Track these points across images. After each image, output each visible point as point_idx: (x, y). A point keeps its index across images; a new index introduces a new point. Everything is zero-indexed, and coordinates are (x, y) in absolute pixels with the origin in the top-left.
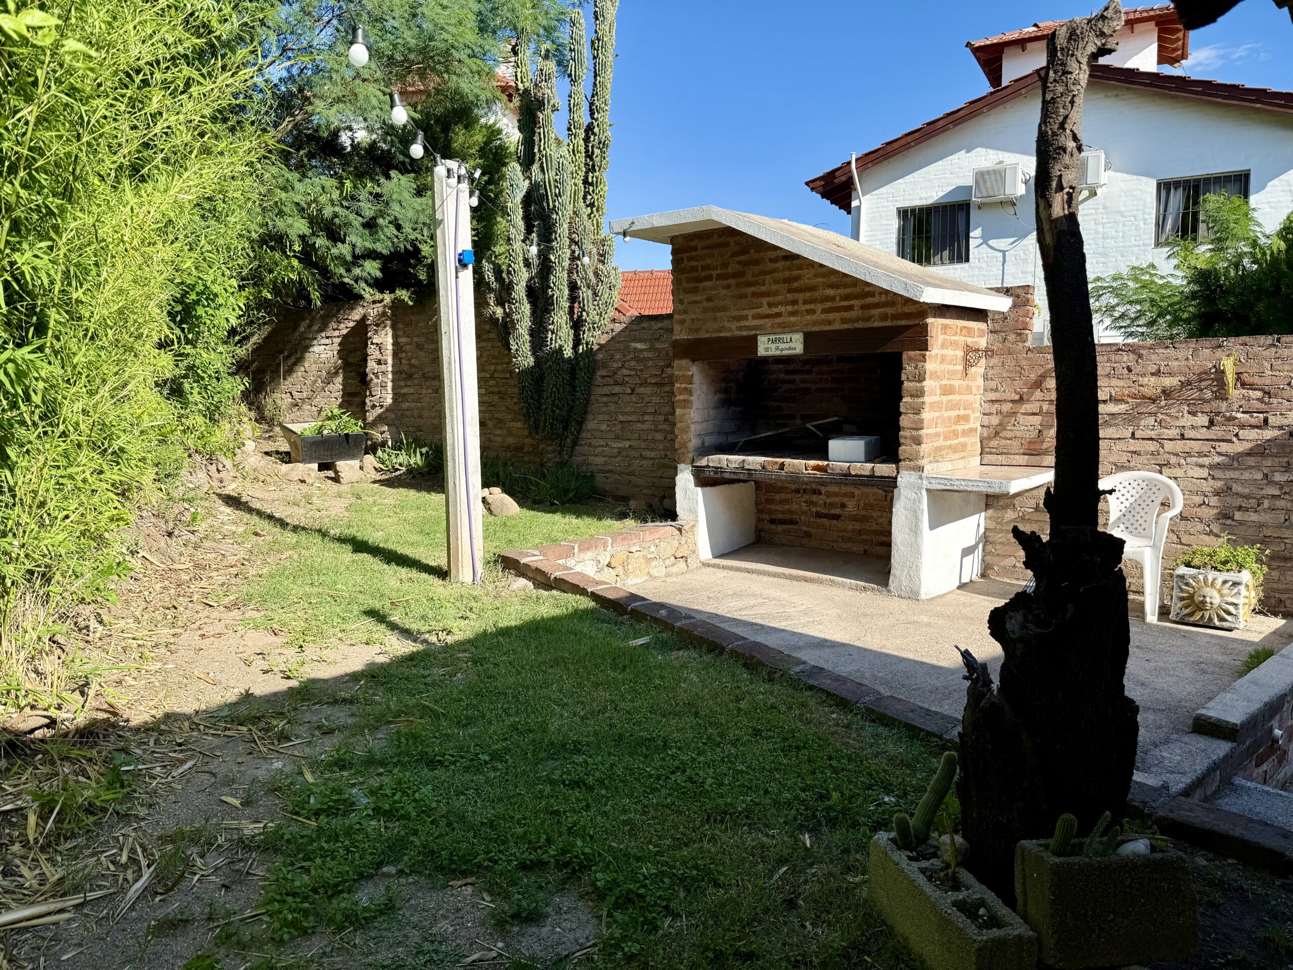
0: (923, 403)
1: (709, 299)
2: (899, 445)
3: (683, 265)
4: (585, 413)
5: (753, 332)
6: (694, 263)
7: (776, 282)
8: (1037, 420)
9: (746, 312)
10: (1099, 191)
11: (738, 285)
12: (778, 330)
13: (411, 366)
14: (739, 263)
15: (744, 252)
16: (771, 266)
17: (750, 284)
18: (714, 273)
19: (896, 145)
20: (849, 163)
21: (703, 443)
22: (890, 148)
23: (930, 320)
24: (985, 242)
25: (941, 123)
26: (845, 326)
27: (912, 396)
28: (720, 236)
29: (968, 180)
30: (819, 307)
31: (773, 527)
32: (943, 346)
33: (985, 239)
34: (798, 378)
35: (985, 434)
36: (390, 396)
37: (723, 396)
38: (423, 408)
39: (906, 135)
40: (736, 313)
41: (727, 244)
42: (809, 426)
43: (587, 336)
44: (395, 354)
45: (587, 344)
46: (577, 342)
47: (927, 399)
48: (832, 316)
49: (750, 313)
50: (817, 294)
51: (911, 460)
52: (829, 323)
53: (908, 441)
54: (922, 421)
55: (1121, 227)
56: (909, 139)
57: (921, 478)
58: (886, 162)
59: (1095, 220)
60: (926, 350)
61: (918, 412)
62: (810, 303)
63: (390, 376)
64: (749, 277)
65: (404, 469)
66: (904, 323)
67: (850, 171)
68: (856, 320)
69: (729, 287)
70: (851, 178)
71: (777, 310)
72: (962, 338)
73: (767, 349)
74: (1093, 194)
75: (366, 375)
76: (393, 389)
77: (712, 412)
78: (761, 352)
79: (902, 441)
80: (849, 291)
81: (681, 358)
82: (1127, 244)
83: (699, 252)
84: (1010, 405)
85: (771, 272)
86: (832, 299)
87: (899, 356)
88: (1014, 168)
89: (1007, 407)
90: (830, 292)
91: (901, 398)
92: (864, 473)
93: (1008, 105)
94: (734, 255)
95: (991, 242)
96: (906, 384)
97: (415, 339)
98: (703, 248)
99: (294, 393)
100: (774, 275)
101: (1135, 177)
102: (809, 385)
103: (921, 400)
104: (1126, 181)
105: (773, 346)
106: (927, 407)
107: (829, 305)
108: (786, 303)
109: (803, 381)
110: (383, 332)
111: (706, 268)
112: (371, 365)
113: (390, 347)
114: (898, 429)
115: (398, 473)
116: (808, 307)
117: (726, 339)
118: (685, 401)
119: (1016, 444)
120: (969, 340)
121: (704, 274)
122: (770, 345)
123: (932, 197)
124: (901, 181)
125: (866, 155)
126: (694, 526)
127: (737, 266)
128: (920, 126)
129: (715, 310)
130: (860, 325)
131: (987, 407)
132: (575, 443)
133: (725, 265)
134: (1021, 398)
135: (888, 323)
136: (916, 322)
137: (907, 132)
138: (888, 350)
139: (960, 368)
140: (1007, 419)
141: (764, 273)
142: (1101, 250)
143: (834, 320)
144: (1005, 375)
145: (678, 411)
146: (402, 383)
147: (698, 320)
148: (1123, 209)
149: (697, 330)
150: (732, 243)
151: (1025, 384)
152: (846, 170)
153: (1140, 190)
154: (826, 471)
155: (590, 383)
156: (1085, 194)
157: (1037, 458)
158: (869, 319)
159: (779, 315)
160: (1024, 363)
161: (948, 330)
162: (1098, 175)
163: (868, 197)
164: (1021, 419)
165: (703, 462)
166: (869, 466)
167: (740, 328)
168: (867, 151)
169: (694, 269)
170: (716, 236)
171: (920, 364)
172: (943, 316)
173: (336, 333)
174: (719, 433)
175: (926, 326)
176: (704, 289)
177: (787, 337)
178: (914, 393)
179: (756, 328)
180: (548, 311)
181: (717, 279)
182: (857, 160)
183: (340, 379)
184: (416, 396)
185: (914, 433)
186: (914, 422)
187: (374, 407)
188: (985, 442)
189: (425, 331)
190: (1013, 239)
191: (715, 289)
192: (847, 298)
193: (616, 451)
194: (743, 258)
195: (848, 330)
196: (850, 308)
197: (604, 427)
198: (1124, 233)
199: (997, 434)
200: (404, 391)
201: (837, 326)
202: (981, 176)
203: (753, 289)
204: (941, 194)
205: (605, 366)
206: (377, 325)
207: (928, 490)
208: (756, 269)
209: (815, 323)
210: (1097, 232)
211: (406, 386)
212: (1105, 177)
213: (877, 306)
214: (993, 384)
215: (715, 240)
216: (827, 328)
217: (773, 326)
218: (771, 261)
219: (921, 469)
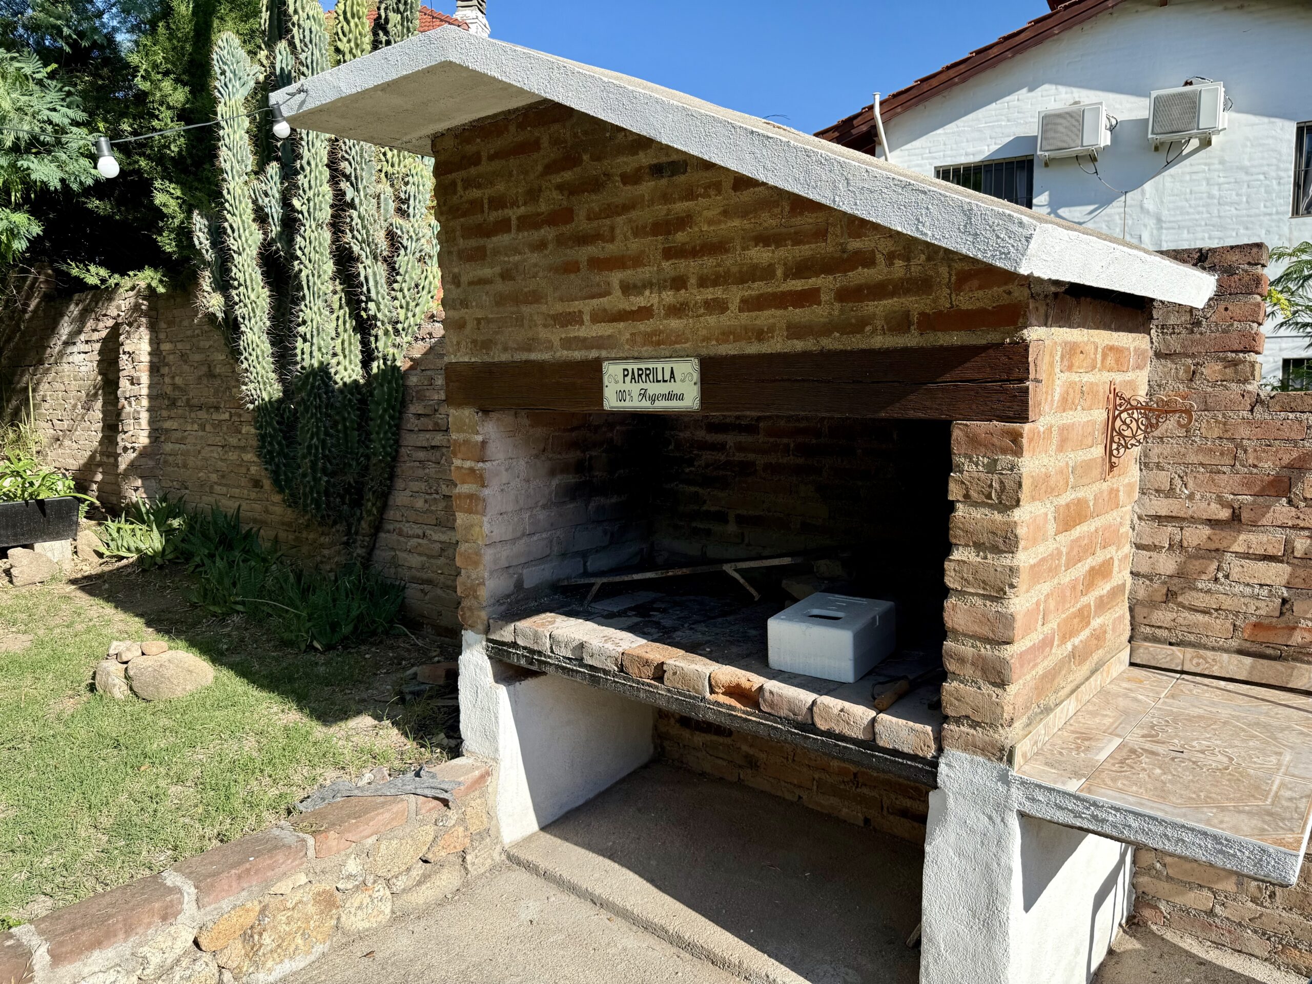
0: (1012, 571)
1: (506, 276)
2: (944, 676)
3: (455, 199)
4: (392, 477)
5: (593, 354)
6: (475, 193)
7: (638, 232)
8: (1277, 573)
9: (576, 306)
10: (1214, 139)
11: (561, 241)
12: (647, 350)
13: (175, 387)
14: (560, 187)
15: (570, 160)
16: (629, 192)
17: (583, 240)
18: (513, 214)
19: (934, 82)
20: (871, 108)
21: (519, 585)
22: (926, 87)
23: (1034, 334)
24: (1054, 211)
25: (995, 51)
26: (799, 345)
27: (979, 547)
28: (521, 126)
29: (1032, 129)
30: (735, 295)
31: (686, 734)
32: (1066, 404)
33: (1054, 206)
34: (730, 439)
35: (1141, 594)
36: (146, 433)
37: (571, 479)
38: (186, 454)
39: (948, 68)
40: (559, 308)
41: (535, 145)
42: (728, 568)
43: (383, 345)
44: (154, 369)
45: (385, 360)
46: (368, 358)
47: (1024, 558)
48: (766, 317)
49: (588, 307)
50: (729, 261)
51: (975, 725)
52: (760, 335)
53: (968, 671)
54: (1008, 621)
55: (1244, 190)
56: (952, 73)
57: (1004, 778)
58: (921, 107)
59: (1208, 181)
60: (1023, 418)
61: (998, 594)
62: (715, 284)
63: (145, 402)
64: (581, 224)
65: (134, 556)
66: (955, 338)
67: (873, 119)
68: (827, 330)
69: (541, 246)
70: (874, 127)
71: (639, 301)
72: (1107, 376)
73: (621, 396)
74: (1206, 143)
75: (117, 399)
76: (151, 422)
77: (542, 515)
78: (611, 402)
79: (951, 666)
80: (805, 250)
81: (459, 405)
82: (1253, 211)
83: (485, 167)
84: (1206, 531)
85: (625, 208)
86: (767, 273)
87: (942, 430)
88: (1097, 111)
89: (1196, 536)
90: (760, 255)
91: (947, 548)
92: (847, 732)
93: (1087, 26)
94: (551, 168)
95: (1061, 212)
96: (961, 511)
97: (179, 346)
98: (491, 158)
99: (55, 421)
100: (633, 214)
101: (1266, 120)
102: (751, 457)
103: (1006, 560)
104: (1253, 125)
105: (635, 388)
106: (1022, 581)
107: (758, 288)
108: (660, 285)
109: (740, 448)
110: (137, 335)
111: (498, 203)
112: (124, 383)
113: (145, 358)
114: (940, 632)
115: (125, 562)
116: (710, 293)
117: (541, 366)
118: (471, 496)
119: (1219, 626)
120: (1118, 378)
121: (494, 216)
122: (629, 386)
123: (981, 152)
124: (940, 131)
125: (894, 96)
126: (483, 777)
127: (556, 195)
128: (967, 55)
129: (517, 299)
130: (832, 343)
131: (1147, 530)
132: (378, 527)
133: (533, 195)
134: (1236, 517)
135: (912, 340)
136: (992, 337)
137: (949, 63)
138: (912, 414)
139: (1098, 451)
140: (1197, 564)
141: (612, 211)
142: (1216, 220)
143: (772, 329)
144: (1192, 458)
145: (461, 518)
146: (165, 413)
147: (488, 321)
148: (1247, 163)
149: (487, 345)
150: (545, 142)
151: (1248, 484)
152: (867, 116)
153: (1273, 137)
154: (756, 705)
155: (397, 428)
156: (1195, 143)
157: (1277, 665)
158: (858, 327)
159: (645, 313)
160: (1244, 432)
161: (1078, 360)
162: (1215, 116)
163: (897, 152)
164: (1235, 567)
165: (506, 634)
166: (862, 713)
167: (568, 343)
168: (895, 91)
169: (475, 206)
170: (512, 128)
171: (1005, 460)
172: (1064, 320)
173: (96, 336)
174: (563, 555)
175: (1023, 348)
176: (496, 252)
177: (663, 367)
178: (984, 538)
179: (599, 343)
180: (297, 301)
181: (519, 229)
182: (881, 103)
183: (99, 404)
184: (178, 435)
185: (987, 651)
186: (985, 619)
187: (125, 449)
188: (1140, 611)
189: (189, 333)
190: (1092, 207)
191: (516, 251)
192: (801, 269)
193: (437, 546)
194: (567, 176)
195: (805, 354)
196: (808, 297)
197: (420, 504)
198: (1248, 196)
199: (1170, 595)
200: (168, 425)
201: (777, 345)
202: (1049, 121)
203: (591, 250)
204: (994, 148)
205: (421, 398)
206: (130, 325)
207: (1022, 815)
208: (595, 201)
209: (726, 335)
210: (1211, 196)
211: (170, 418)
212: (1224, 119)
213: (879, 290)
214: (1162, 479)
215: (513, 137)
216: (753, 349)
217: (632, 341)
218: (626, 179)
219: (1007, 755)
